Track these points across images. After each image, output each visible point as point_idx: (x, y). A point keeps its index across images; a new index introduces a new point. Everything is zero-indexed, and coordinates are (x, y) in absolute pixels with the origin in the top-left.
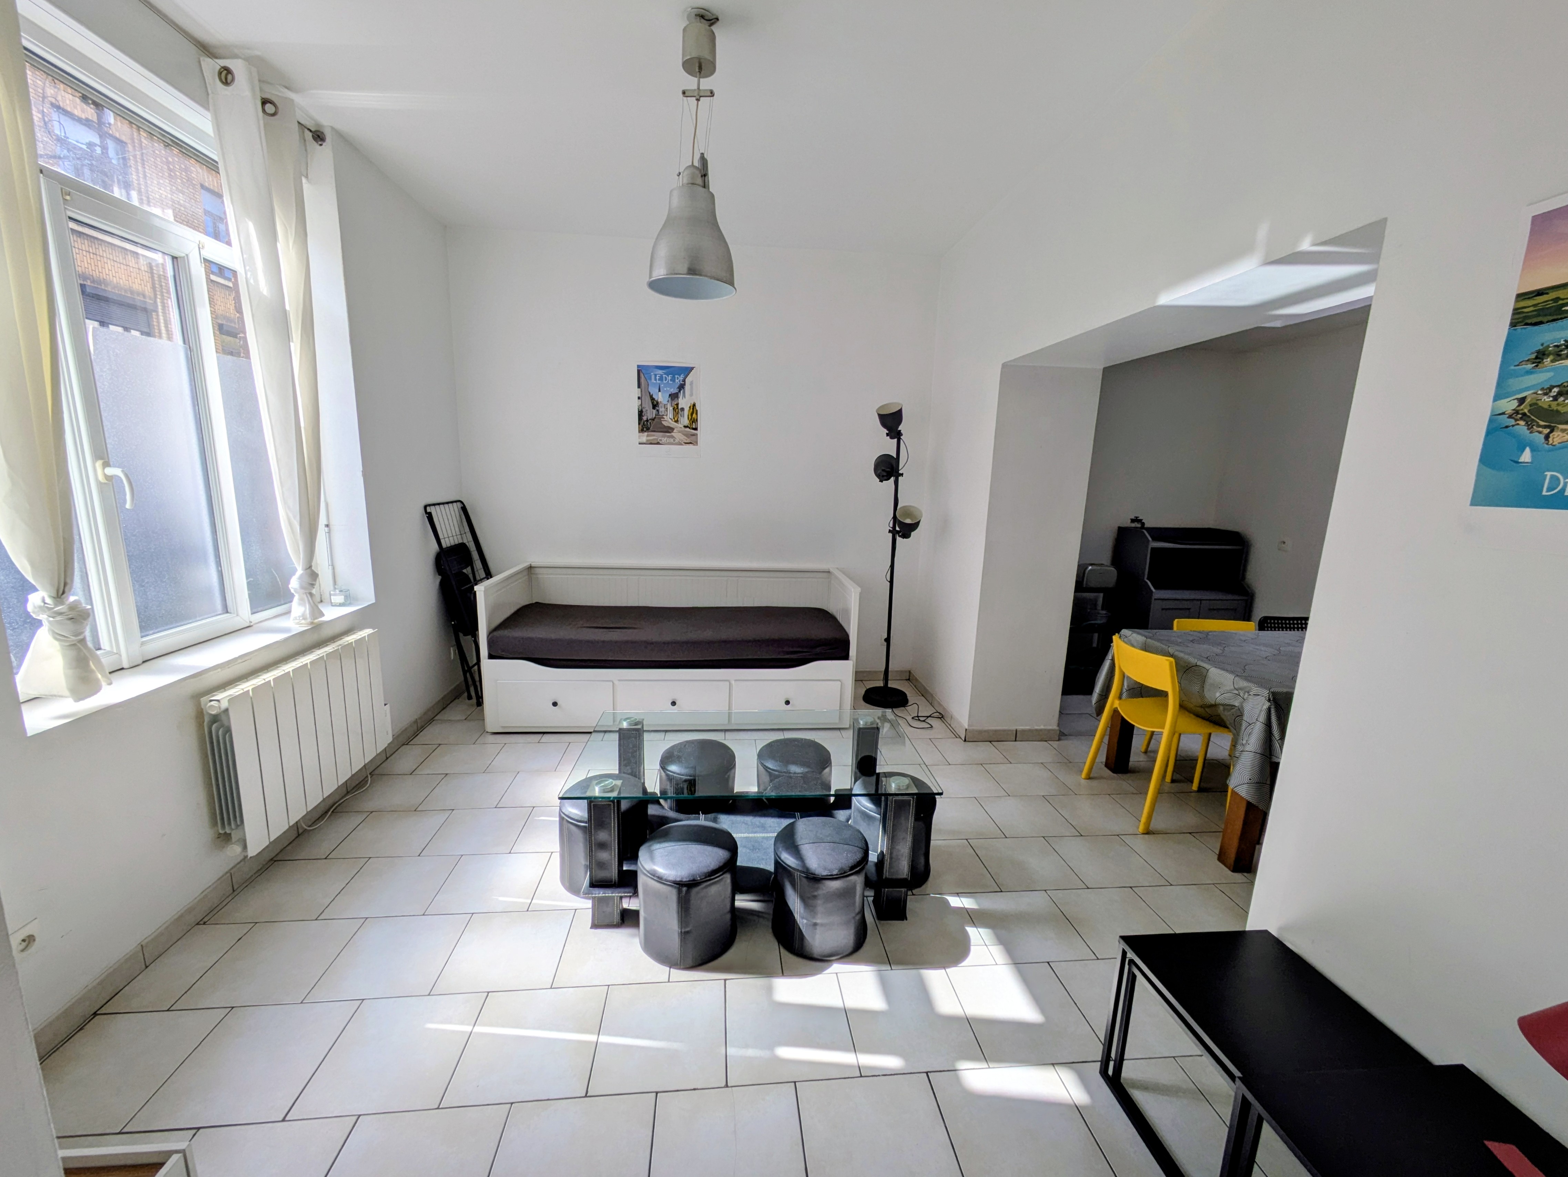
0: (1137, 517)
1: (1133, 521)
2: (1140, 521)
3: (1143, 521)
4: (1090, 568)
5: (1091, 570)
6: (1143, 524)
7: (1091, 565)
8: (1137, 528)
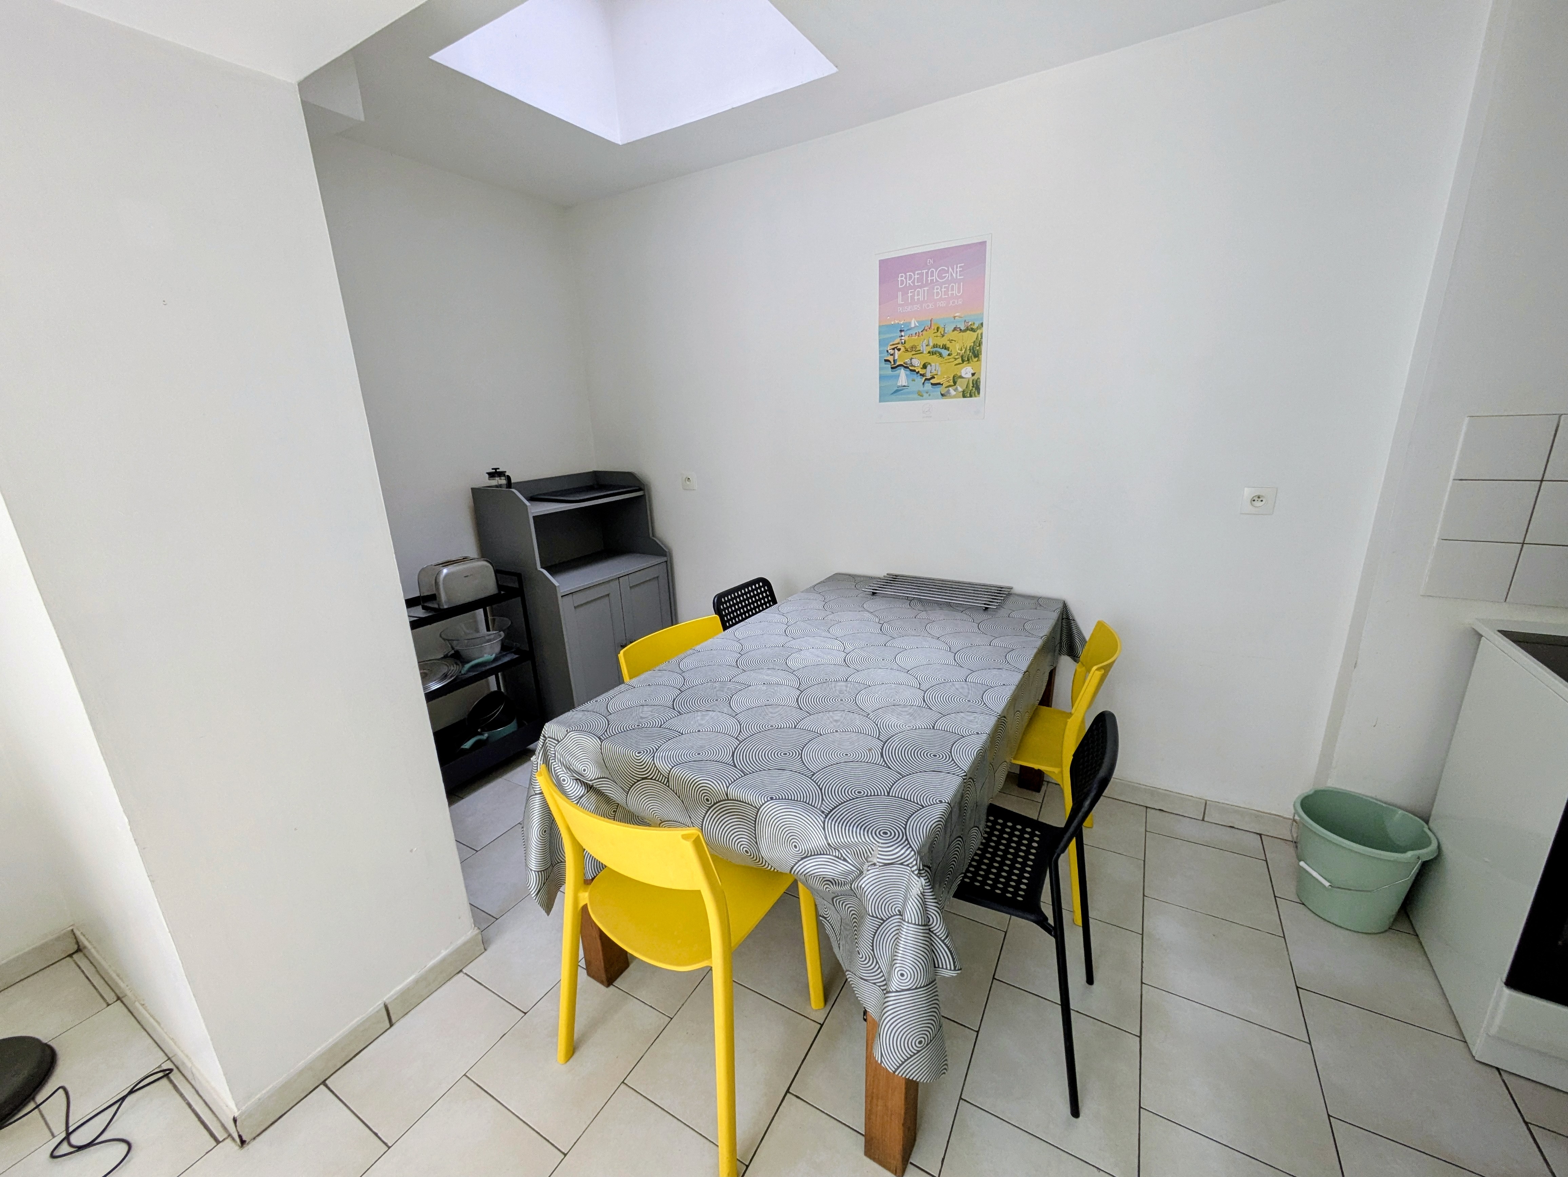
0: (496, 469)
1: (492, 475)
2: (501, 474)
3: (507, 474)
4: (445, 571)
5: (447, 575)
6: (509, 478)
7: (447, 564)
8: (500, 486)
